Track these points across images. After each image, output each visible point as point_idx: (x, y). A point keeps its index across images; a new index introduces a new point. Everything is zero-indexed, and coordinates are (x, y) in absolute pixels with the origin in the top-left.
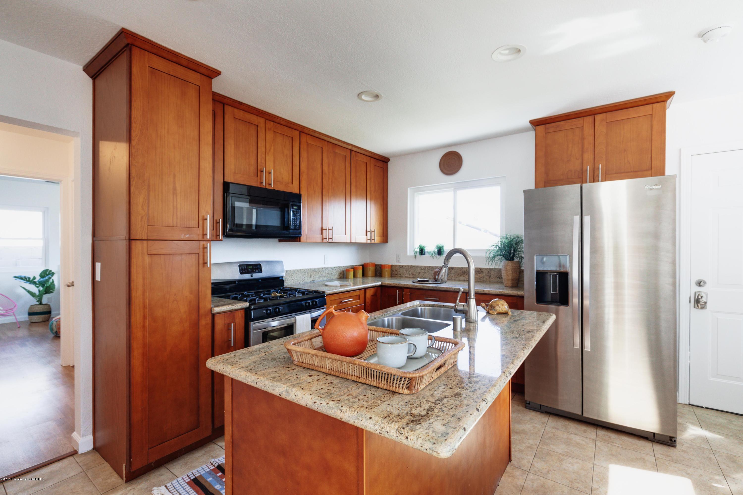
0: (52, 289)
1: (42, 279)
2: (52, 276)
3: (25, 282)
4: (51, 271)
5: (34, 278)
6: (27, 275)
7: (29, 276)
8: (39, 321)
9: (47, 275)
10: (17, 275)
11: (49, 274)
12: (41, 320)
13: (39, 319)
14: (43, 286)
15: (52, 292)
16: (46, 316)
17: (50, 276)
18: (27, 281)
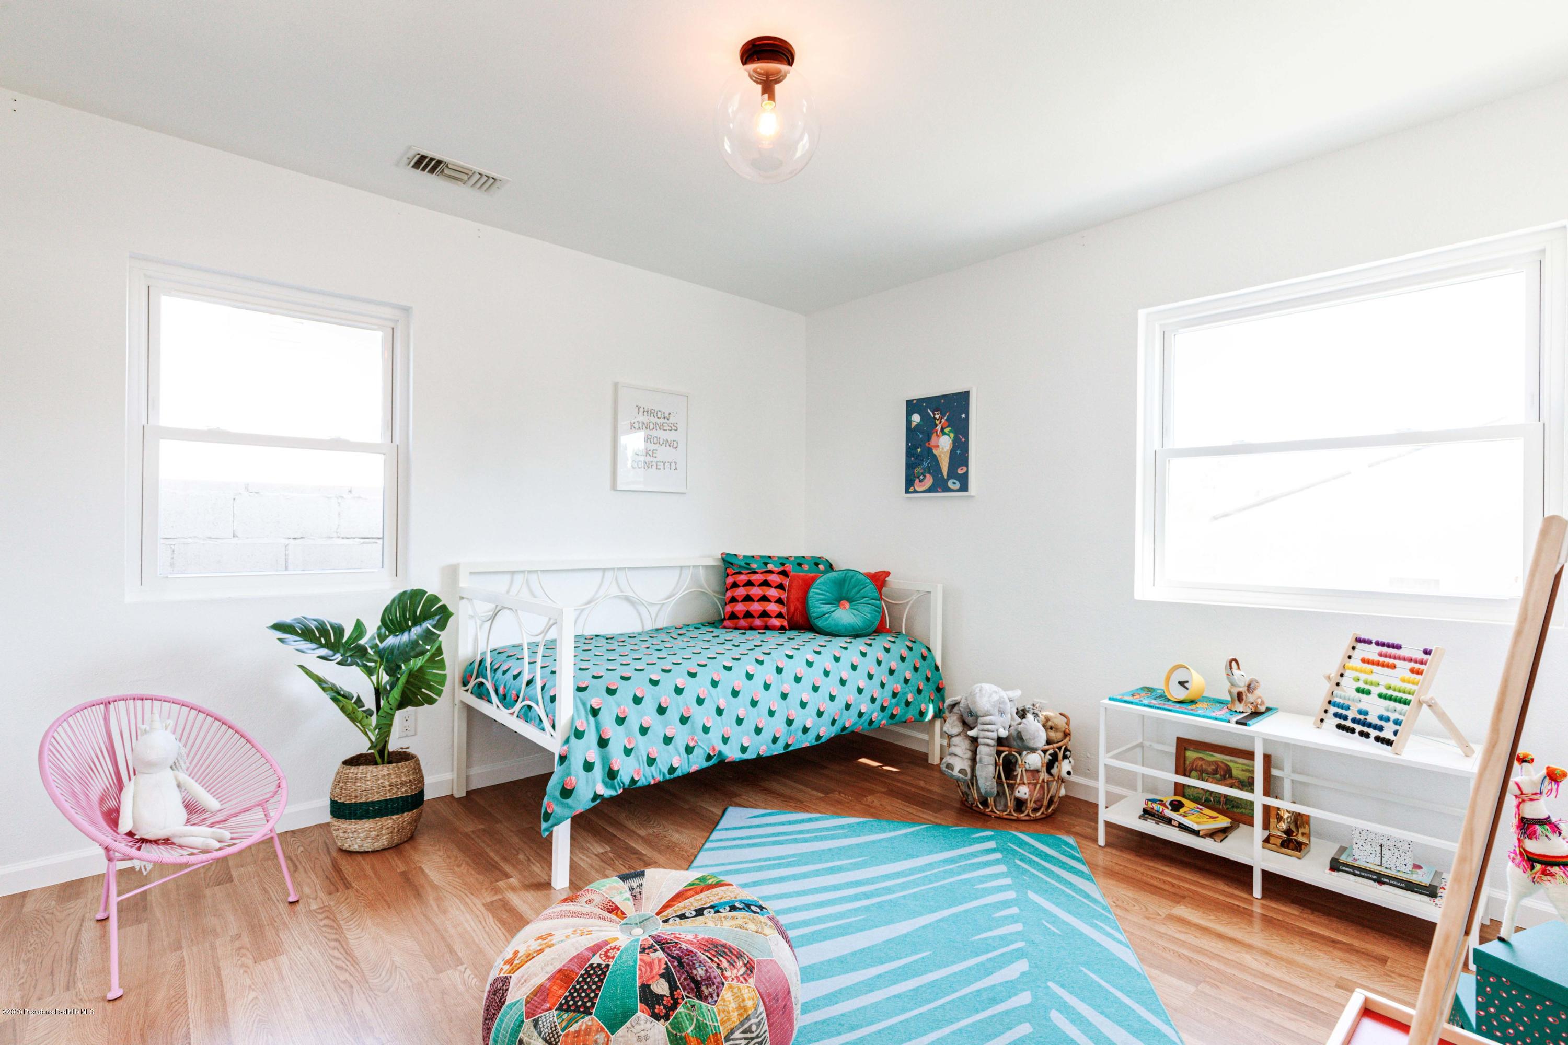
0: (430, 688)
1: (391, 641)
2: (442, 625)
3: (324, 652)
4: (434, 599)
5: (359, 628)
6: (330, 616)
7: (336, 621)
8: (377, 845)
9: (417, 621)
10: (288, 619)
11: (426, 616)
12: (384, 842)
13: (376, 838)
14: (393, 670)
15: (431, 701)
16: (407, 816)
17: (427, 625)
18: (328, 645)
